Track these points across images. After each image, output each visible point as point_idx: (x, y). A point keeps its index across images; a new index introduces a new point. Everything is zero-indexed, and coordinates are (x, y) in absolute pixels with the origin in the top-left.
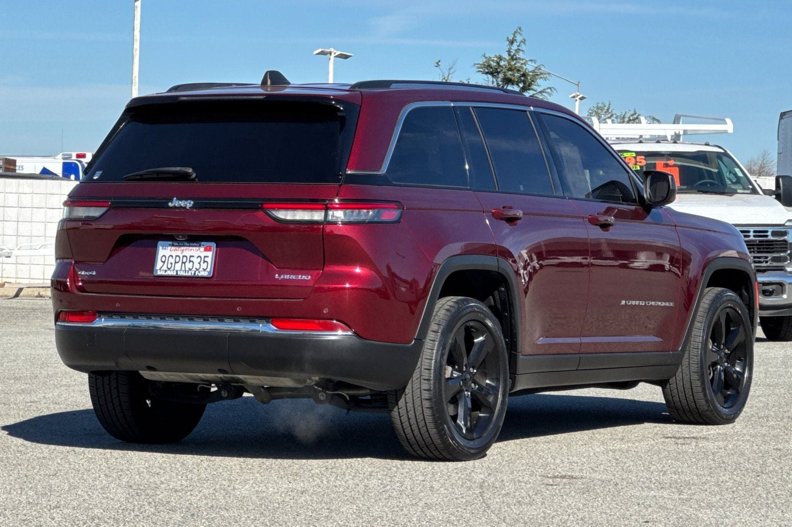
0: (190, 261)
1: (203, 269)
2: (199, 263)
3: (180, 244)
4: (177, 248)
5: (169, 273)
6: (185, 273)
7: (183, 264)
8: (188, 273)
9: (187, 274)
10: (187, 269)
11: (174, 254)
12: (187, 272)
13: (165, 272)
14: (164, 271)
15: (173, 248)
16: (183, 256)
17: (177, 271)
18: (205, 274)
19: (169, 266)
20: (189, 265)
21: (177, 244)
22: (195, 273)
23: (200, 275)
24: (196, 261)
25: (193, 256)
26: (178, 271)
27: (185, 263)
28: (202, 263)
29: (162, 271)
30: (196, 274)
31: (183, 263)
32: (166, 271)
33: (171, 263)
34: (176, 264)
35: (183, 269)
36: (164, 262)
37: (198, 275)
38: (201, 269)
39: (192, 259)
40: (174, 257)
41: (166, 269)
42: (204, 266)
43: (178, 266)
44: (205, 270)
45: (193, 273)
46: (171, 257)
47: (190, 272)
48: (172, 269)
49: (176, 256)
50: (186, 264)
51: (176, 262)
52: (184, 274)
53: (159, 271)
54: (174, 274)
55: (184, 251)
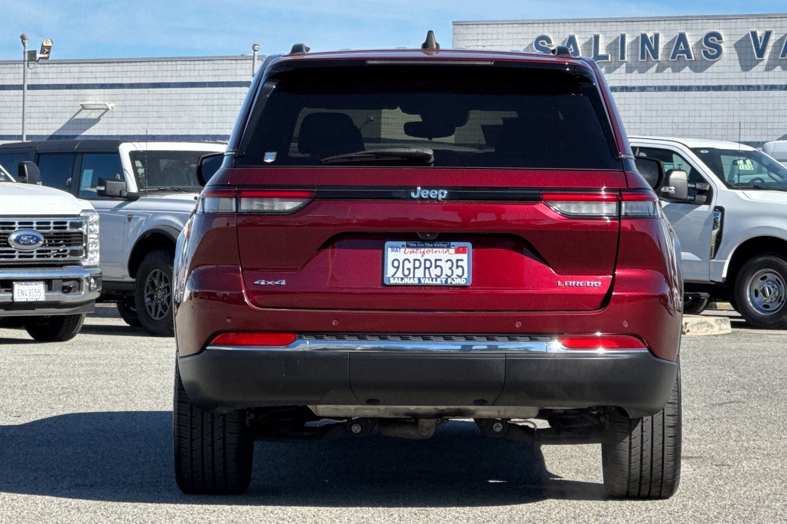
0: (436, 267)
1: (458, 275)
2: (451, 268)
3: (419, 244)
4: (415, 250)
5: (407, 281)
6: (432, 280)
7: (427, 270)
8: (436, 281)
9: (434, 282)
10: (433, 276)
11: (411, 257)
12: (434, 280)
13: (401, 281)
14: (400, 279)
15: (408, 250)
16: (425, 260)
17: (419, 279)
18: (462, 282)
19: (406, 272)
20: (435, 272)
21: (415, 245)
22: (446, 281)
23: (454, 283)
24: (446, 266)
25: (440, 260)
26: (421, 279)
27: (429, 268)
28: (454, 268)
29: (396, 279)
30: (449, 282)
31: (425, 268)
32: (402, 279)
33: (409, 269)
34: (416, 270)
35: (427, 275)
36: (398, 268)
37: (451, 283)
38: (454, 276)
39: (438, 263)
40: (412, 261)
41: (403, 276)
42: (459, 272)
43: (419, 273)
44: (460, 277)
45: (444, 281)
46: (406, 262)
47: (439, 280)
48: (411, 275)
49: (415, 260)
50: (431, 269)
51: (415, 268)
52: (431, 282)
53: (392, 279)
54: (416, 282)
55: (426, 253)
